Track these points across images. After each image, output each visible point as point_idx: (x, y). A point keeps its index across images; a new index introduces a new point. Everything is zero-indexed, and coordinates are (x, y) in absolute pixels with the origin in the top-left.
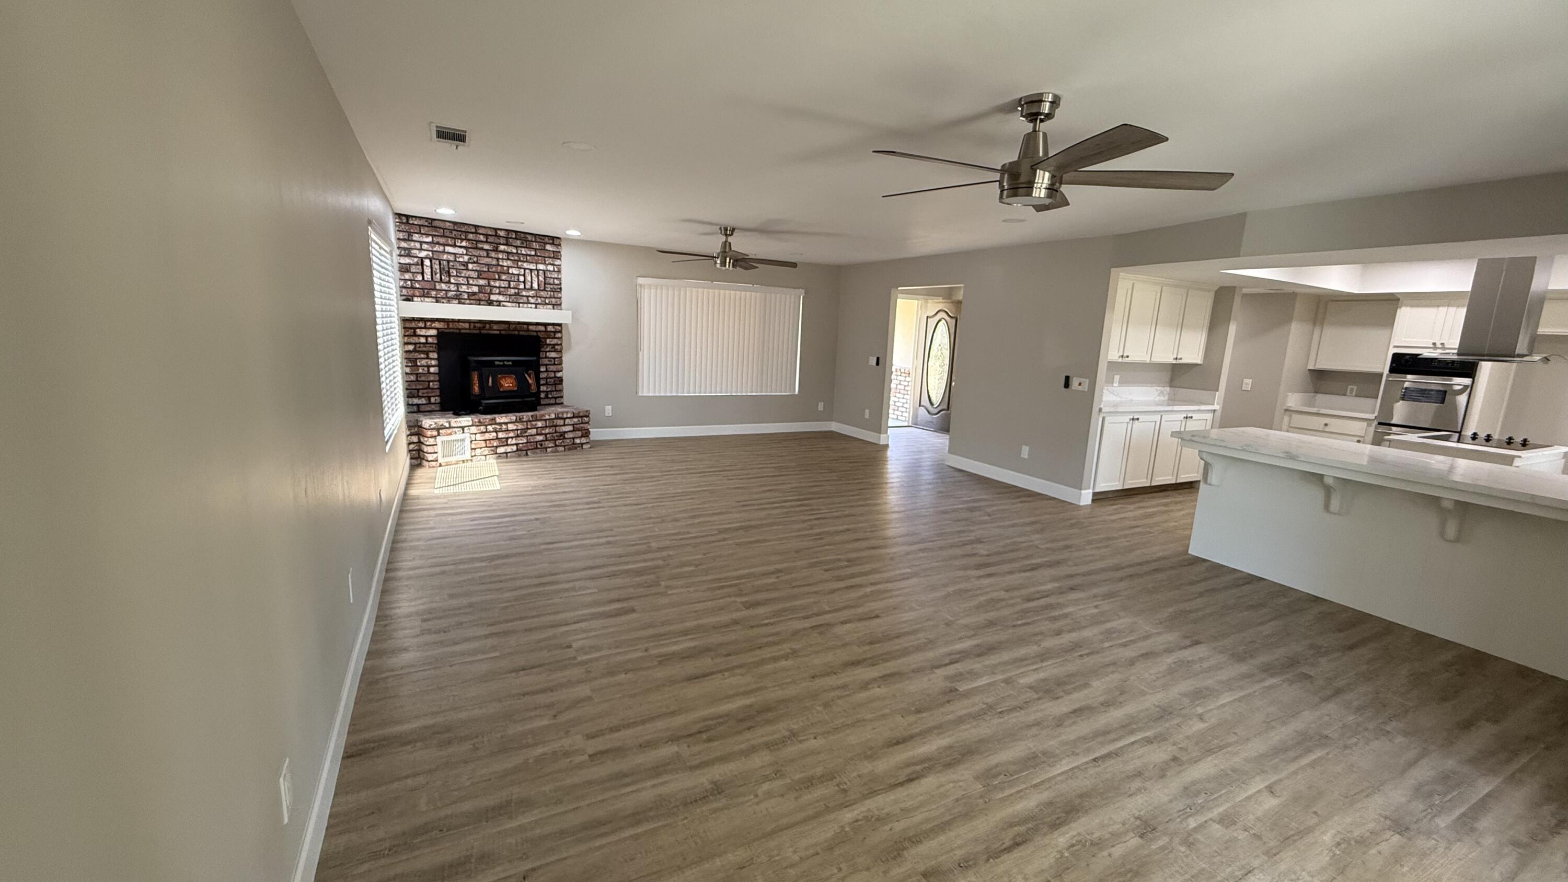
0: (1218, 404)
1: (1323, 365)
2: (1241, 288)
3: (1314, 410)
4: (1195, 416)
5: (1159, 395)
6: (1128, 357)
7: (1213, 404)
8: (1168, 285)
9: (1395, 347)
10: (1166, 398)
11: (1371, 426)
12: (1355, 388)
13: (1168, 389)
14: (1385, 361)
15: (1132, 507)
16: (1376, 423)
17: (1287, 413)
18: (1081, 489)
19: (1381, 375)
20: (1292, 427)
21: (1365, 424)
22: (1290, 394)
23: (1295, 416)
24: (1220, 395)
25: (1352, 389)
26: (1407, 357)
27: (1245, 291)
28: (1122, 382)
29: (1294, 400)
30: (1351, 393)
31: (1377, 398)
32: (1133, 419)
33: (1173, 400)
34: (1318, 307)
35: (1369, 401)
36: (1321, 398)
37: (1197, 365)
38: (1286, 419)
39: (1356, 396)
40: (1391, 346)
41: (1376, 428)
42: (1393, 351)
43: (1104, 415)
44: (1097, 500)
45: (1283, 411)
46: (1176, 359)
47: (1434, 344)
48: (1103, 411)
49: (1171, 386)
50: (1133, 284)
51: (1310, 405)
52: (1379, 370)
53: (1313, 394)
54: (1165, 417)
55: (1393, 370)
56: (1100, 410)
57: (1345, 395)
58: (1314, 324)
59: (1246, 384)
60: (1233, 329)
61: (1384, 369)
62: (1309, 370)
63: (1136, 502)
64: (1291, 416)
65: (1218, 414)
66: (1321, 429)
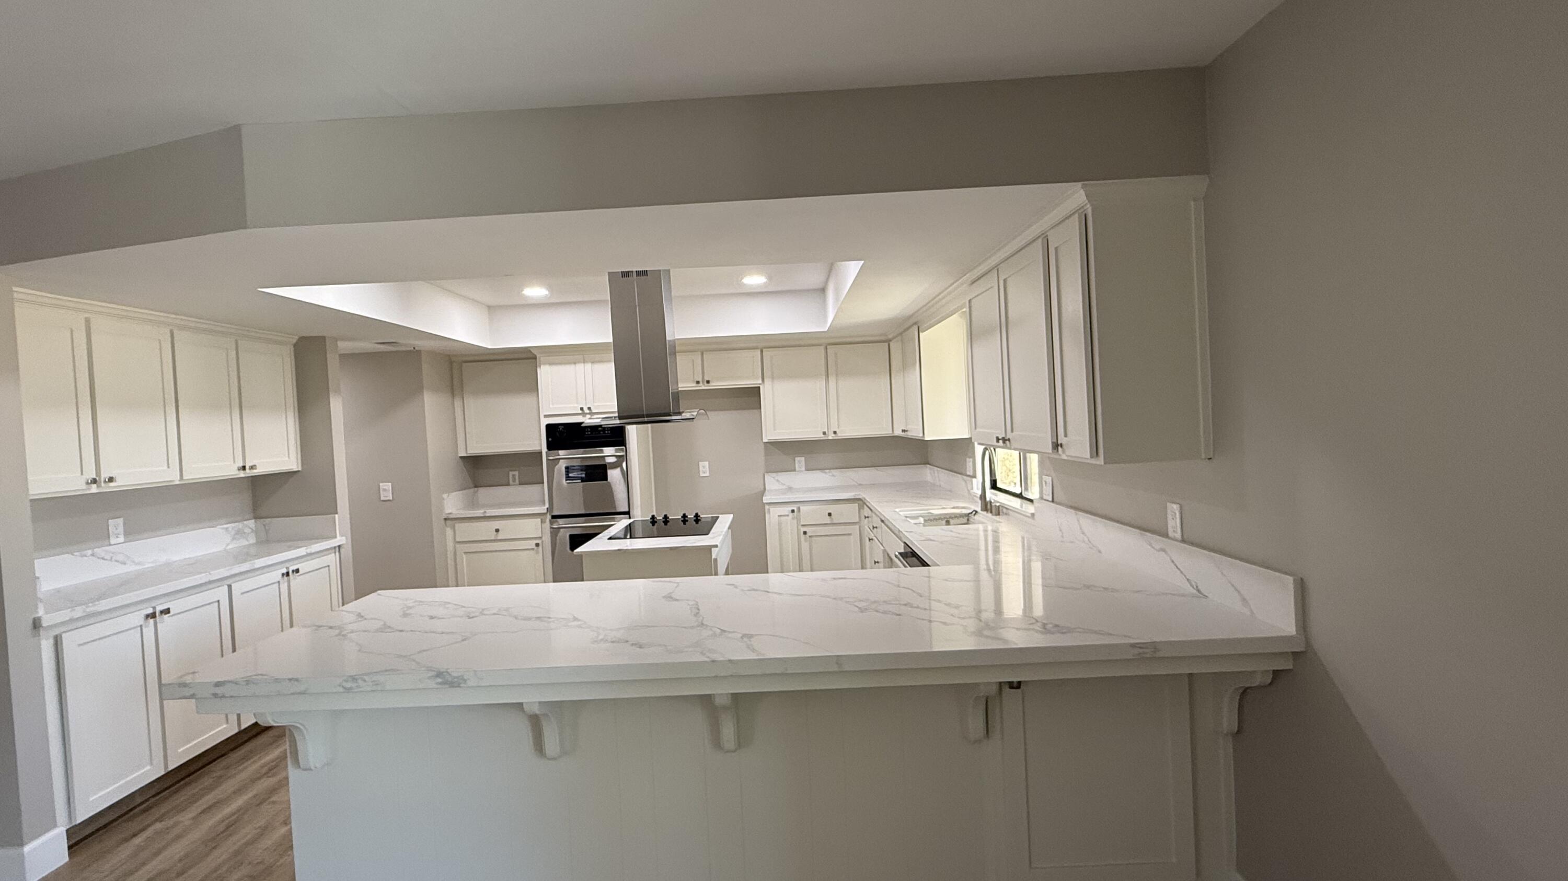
0: (342, 535)
1: (476, 449)
2: (336, 340)
3: (479, 513)
4: (303, 567)
5: (234, 539)
6: (111, 480)
7: (336, 537)
8: (182, 328)
9: (546, 416)
10: (252, 540)
11: (545, 522)
12: (516, 473)
13: (251, 523)
14: (540, 435)
15: (186, 818)
16: (549, 517)
17: (449, 522)
18: (21, 844)
19: (541, 453)
20: (459, 542)
21: (539, 520)
22: (445, 496)
23: (459, 526)
24: (342, 518)
25: (514, 476)
26: (561, 428)
27: (345, 346)
28: (131, 533)
29: (453, 504)
30: (514, 481)
31: (543, 483)
32: (153, 616)
33: (266, 543)
34: (451, 369)
35: (535, 488)
36: (484, 493)
37: (290, 474)
38: (449, 532)
39: (520, 484)
40: (542, 416)
41: (551, 523)
42: (545, 422)
43: (56, 631)
44: (76, 844)
45: (443, 522)
46: (244, 468)
47: (582, 409)
48: (44, 624)
49: (256, 518)
50: (87, 321)
51: (473, 504)
52: (537, 448)
53: (472, 490)
54: (237, 588)
55: (551, 446)
56: (36, 624)
57: (508, 484)
58: (453, 395)
59: (385, 490)
60: (337, 406)
61: (541, 446)
62: (461, 457)
63: (194, 800)
64: (453, 528)
65: (347, 552)
66: (493, 538)
